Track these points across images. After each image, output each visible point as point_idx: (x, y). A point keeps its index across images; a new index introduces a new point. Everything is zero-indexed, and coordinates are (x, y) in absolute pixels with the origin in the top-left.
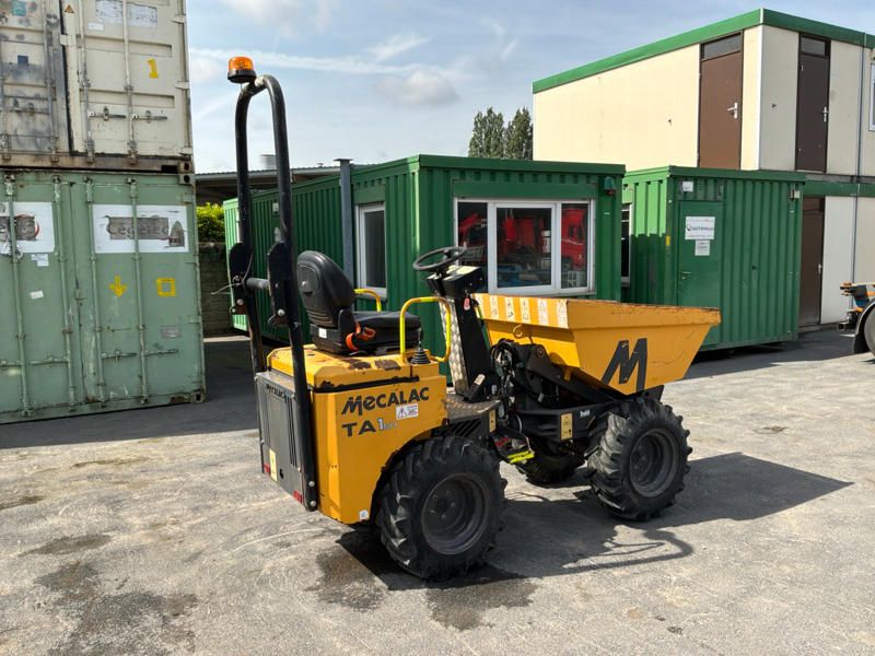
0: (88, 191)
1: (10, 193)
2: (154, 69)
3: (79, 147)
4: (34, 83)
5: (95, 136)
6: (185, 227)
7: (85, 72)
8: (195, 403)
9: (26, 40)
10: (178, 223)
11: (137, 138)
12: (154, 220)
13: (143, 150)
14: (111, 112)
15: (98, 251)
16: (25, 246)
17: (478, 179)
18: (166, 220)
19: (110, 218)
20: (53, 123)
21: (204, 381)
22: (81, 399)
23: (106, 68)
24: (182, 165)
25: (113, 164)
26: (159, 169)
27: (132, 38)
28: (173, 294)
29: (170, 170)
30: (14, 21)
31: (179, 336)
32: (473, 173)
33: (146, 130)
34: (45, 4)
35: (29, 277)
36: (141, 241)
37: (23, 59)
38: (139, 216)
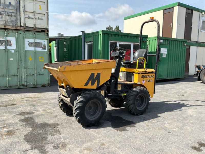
0: (24, 35)
1: (6, 35)
2: (40, 7)
3: (22, 25)
4: (12, 9)
5: (26, 22)
6: (46, 45)
7: (24, 7)
8: (47, 87)
11: (36, 23)
12: (39, 43)
13: (37, 26)
14: (30, 17)
15: (26, 50)
16: (9, 48)
17: (115, 37)
18: (42, 43)
19: (29, 42)
20: (16, 19)
21: (49, 81)
22: (21, 85)
24: (46, 30)
25: (30, 29)
26: (41, 31)
28: (43, 61)
29: (43, 31)
31: (44, 70)
32: (114, 35)
33: (38, 22)
35: (10, 55)
36: (36, 48)
37: (10, 3)
38: (36, 42)
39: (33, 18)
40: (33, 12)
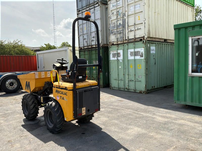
0: (127, 47)
1: (117, 49)
2: (139, 18)
3: (127, 38)
4: (121, 28)
5: (129, 36)
6: (143, 53)
7: (128, 23)
8: (143, 94)
9: (121, 20)
10: (142, 52)
11: (135, 34)
12: (138, 52)
13: (137, 37)
15: (129, 59)
16: (119, 58)
18: (140, 51)
19: (131, 52)
20: (123, 35)
21: (145, 89)
22: (125, 88)
23: (131, 21)
24: (143, 39)
25: (132, 41)
26: (139, 40)
27: (135, 13)
28: (141, 68)
29: (141, 40)
30: (119, 17)
31: (141, 78)
32: (199, 26)
33: (137, 32)
34: (123, 12)
35: (119, 64)
36: (135, 57)
37: (120, 24)
38: (135, 51)
39: (133, 30)
40: (134, 25)
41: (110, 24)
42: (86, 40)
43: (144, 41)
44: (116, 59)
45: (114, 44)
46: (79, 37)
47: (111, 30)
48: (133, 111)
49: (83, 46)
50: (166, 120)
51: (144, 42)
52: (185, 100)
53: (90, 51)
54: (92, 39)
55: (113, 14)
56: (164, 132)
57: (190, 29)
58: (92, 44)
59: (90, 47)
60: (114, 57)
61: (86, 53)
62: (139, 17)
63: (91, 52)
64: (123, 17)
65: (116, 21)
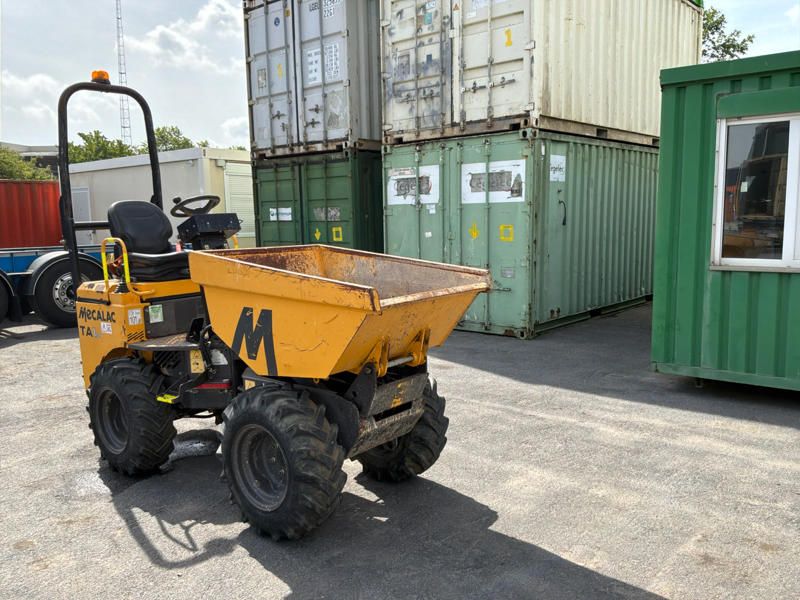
0: (459, 154)
1: (416, 160)
2: (509, 39)
3: (457, 119)
4: (434, 74)
5: (467, 108)
6: (523, 179)
7: (463, 56)
8: (519, 338)
9: (433, 41)
10: (519, 175)
11: (493, 105)
12: (502, 173)
13: (499, 113)
14: (478, 85)
15: (463, 202)
16: (424, 199)
18: (510, 173)
19: (473, 175)
21: (527, 320)
23: (476, 49)
24: (522, 123)
25: (478, 129)
26: (508, 128)
27: (495, 16)
28: (511, 239)
29: (515, 127)
30: (425, 30)
31: (513, 277)
32: (756, 81)
33: (501, 95)
34: (442, 9)
35: (425, 221)
36: (491, 193)
37: (429, 57)
38: (491, 171)
39: (484, 87)
40: (486, 66)
41: (388, 57)
42: (284, 120)
43: (529, 131)
44: (410, 200)
45: (404, 140)
46: (251, 107)
47: (391, 81)
48: (503, 406)
49: (270, 146)
50: (637, 436)
51: (529, 135)
52: (695, 361)
53: (300, 165)
54: (311, 116)
55: (401, 18)
56: (644, 483)
57: (724, 89)
58: (310, 140)
59: (302, 150)
60: (405, 195)
61: (286, 173)
62: (508, 32)
63: (307, 169)
64: (443, 31)
65: (413, 44)
